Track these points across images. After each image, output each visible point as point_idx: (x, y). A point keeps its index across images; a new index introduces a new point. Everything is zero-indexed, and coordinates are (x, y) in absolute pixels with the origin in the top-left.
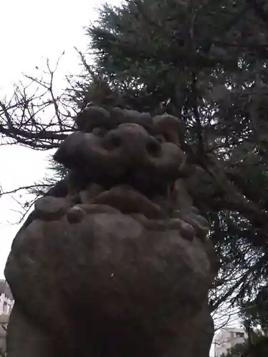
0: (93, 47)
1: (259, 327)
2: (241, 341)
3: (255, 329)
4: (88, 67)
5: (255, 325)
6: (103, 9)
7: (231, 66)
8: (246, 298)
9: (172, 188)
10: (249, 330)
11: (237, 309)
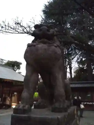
0: (44, 14)
1: (81, 66)
2: (78, 69)
3: (80, 66)
4: (43, 19)
5: (80, 65)
6: (45, 6)
7: (72, 14)
8: (78, 61)
9: (54, 38)
10: (79, 66)
11: (77, 63)
